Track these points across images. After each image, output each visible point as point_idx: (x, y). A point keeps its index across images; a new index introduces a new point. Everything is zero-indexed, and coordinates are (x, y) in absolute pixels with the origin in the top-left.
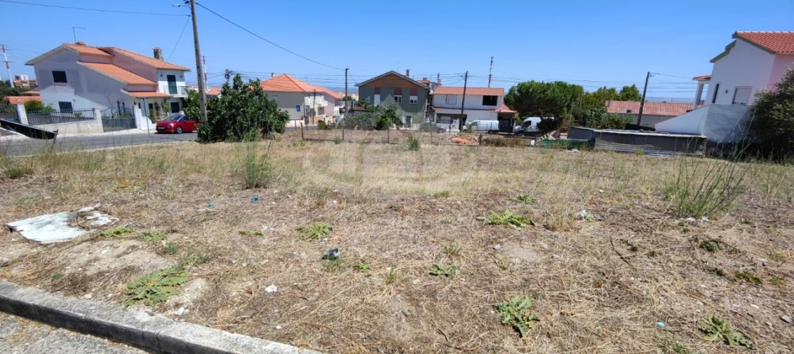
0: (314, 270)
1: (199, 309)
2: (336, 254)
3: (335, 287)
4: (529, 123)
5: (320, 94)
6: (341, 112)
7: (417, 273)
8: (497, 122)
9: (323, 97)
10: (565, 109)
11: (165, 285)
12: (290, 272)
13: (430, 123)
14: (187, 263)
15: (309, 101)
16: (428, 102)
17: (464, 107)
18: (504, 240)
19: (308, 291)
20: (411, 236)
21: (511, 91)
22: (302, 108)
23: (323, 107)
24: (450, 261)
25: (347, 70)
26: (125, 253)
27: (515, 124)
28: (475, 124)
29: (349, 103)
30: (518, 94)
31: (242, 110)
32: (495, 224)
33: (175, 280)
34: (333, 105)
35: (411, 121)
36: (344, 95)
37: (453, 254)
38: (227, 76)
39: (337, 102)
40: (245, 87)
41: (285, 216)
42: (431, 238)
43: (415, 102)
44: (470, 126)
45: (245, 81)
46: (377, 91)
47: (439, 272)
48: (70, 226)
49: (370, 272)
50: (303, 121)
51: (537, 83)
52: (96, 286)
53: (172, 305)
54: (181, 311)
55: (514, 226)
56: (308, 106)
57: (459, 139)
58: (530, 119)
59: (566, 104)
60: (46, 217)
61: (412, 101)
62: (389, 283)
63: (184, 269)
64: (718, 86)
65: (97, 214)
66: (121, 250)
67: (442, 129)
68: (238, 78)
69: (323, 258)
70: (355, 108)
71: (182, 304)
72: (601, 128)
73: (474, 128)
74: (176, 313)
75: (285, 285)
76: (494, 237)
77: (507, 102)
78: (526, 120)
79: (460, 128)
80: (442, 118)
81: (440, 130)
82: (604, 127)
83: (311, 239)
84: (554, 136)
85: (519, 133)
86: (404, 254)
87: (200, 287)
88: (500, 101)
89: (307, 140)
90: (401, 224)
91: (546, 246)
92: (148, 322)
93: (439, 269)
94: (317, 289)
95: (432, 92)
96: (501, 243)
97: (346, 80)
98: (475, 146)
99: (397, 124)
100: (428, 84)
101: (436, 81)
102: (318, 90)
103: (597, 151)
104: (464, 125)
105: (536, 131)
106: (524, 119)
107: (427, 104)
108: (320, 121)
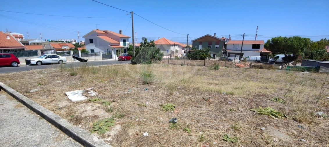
0: (165, 127)
1: (116, 140)
2: (175, 121)
3: (174, 138)
4: (278, 57)
5: (177, 45)
6: (185, 52)
7: (216, 138)
8: (260, 57)
9: (178, 46)
10: (300, 50)
11: (106, 126)
12: (154, 127)
13: (225, 57)
14: (115, 117)
15: (172, 48)
16: (224, 47)
17: (243, 49)
18: (268, 125)
19: (161, 138)
20: (213, 116)
21: (268, 42)
22: (169, 51)
23: (178, 50)
24: (234, 133)
25: (188, 35)
26: (96, 109)
27: (270, 58)
28: (248, 57)
29: (188, 48)
30: (272, 43)
31: (147, 52)
32: (262, 114)
33: (110, 124)
34: (182, 49)
35: (216, 56)
36: (186, 45)
37: (236, 129)
38: (143, 39)
39: (183, 48)
40: (148, 44)
41: (156, 99)
42: (224, 119)
43: (218, 47)
44: (245, 58)
45: (148, 41)
46: (201, 43)
47: (228, 140)
48: (83, 95)
49: (191, 133)
50: (169, 56)
51: (283, 38)
52: (84, 122)
53: (106, 136)
54: (109, 139)
55: (274, 117)
56: (172, 50)
57: (239, 65)
58: (278, 55)
59: (301, 48)
60: (76, 91)
61: (216, 47)
62: (200, 141)
63: (114, 119)
65: (92, 91)
66: (94, 108)
67: (230, 60)
68: (146, 40)
69: (170, 122)
70: (191, 50)
71: (110, 136)
72: (323, 60)
73: (247, 59)
74: (107, 139)
75: (152, 133)
76: (261, 122)
77: (265, 47)
78: (276, 56)
79: (240, 59)
80: (231, 55)
81: (229, 60)
83: (165, 111)
84: (292, 64)
85: (272, 62)
86: (209, 125)
87: (118, 129)
88: (262, 47)
89: (170, 64)
90: (208, 108)
91: (296, 133)
92: (97, 142)
93: (228, 138)
94: (165, 138)
95: (226, 43)
96: (266, 127)
97: (187, 39)
98: (248, 68)
99: (209, 58)
100: (224, 39)
101: (229, 38)
102: (176, 44)
103: (321, 73)
104: (242, 58)
105: (282, 61)
106: (275, 55)
107: (223, 48)
108: (176, 56)
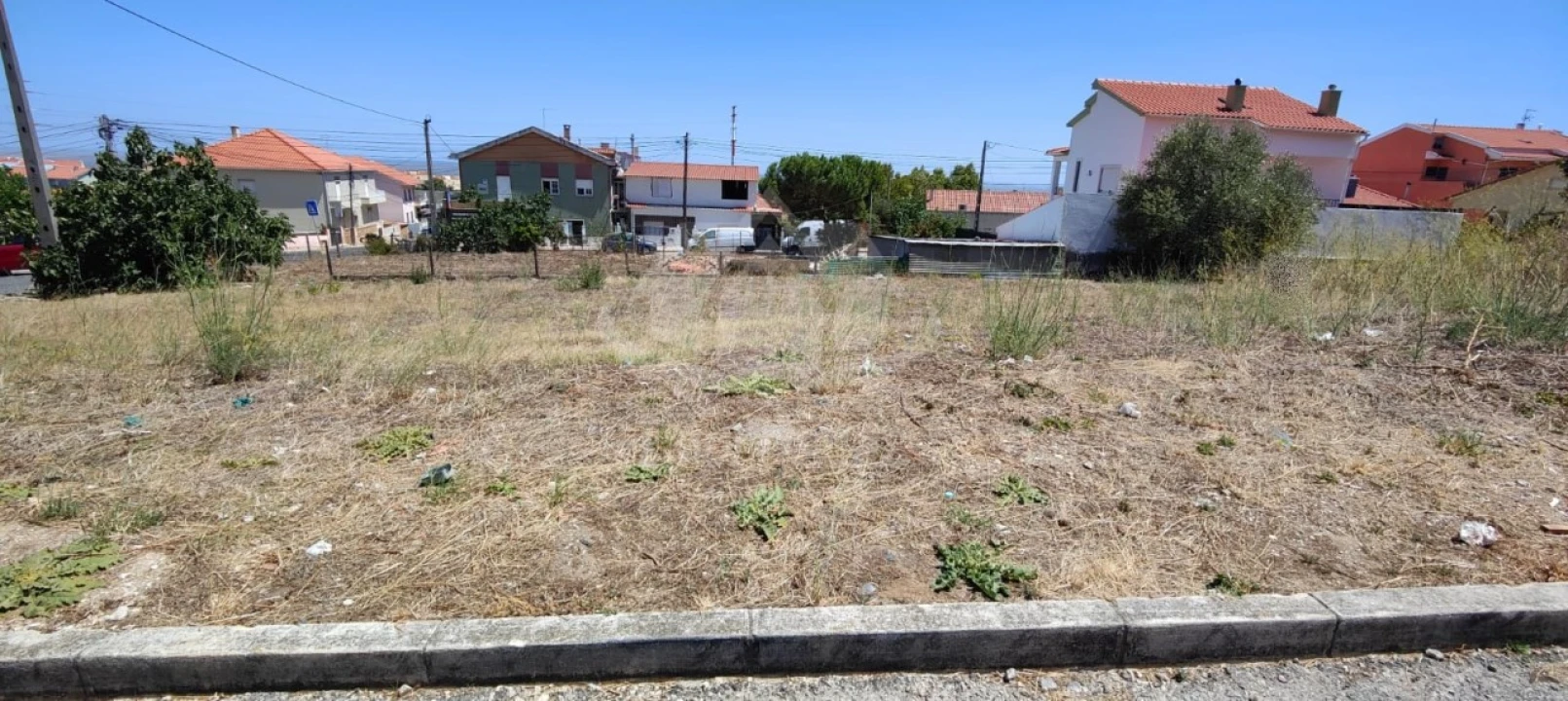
0: (406, 506)
1: (164, 603)
2: (447, 475)
3: (452, 526)
4: (807, 231)
5: (365, 175)
6: (420, 216)
7: (605, 482)
8: (751, 230)
9: (372, 182)
10: (863, 204)
11: (68, 575)
12: (354, 518)
13: (623, 236)
14: (113, 530)
15: (337, 191)
16: (615, 193)
17: (688, 203)
18: (749, 415)
19: (398, 541)
20: (592, 429)
21: (772, 169)
22: (320, 208)
23: (376, 205)
24: (660, 458)
25: (426, 122)
27: (783, 234)
28: (711, 235)
29: (438, 194)
30: (783, 178)
31: (160, 214)
32: (735, 394)
33: (91, 562)
34: (401, 200)
35: (584, 232)
36: (425, 178)
37: (666, 445)
38: (107, 129)
39: (409, 194)
40: (161, 160)
41: (324, 426)
42: (628, 428)
43: (589, 192)
44: (702, 238)
45: (161, 145)
46: (503, 169)
47: (642, 476)
49: (517, 493)
50: (327, 237)
51: (813, 158)
53: (95, 607)
54: (121, 612)
55: (765, 394)
56: (338, 204)
57: (683, 266)
58: (806, 224)
59: (863, 195)
61: (581, 191)
62: (555, 503)
63: (107, 541)
64: (1079, 164)
67: (648, 247)
68: (138, 137)
69: (422, 485)
70: (454, 205)
71: (120, 601)
72: (920, 237)
73: (709, 242)
74: (112, 617)
75: (348, 539)
76: (732, 414)
77: (763, 189)
78: (800, 227)
79: (684, 244)
80: (646, 224)
81: (643, 248)
82: (924, 235)
83: (389, 458)
84: (847, 252)
85: (791, 250)
86: (580, 458)
87: (155, 567)
88: (753, 190)
89: (343, 278)
90: (572, 413)
91: (809, 417)
92: (46, 643)
93: (642, 471)
94: (417, 535)
95: (621, 173)
96: (744, 422)
97: (428, 144)
98: (711, 276)
99: (552, 239)
100: (612, 156)
101: (629, 151)
102: (357, 167)
103: (912, 275)
104: (690, 237)
105: (817, 245)
106: (797, 225)
107: (613, 197)
108: (370, 237)
